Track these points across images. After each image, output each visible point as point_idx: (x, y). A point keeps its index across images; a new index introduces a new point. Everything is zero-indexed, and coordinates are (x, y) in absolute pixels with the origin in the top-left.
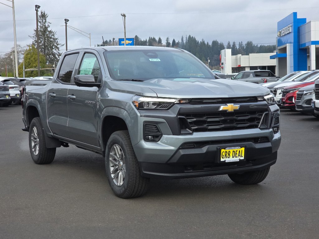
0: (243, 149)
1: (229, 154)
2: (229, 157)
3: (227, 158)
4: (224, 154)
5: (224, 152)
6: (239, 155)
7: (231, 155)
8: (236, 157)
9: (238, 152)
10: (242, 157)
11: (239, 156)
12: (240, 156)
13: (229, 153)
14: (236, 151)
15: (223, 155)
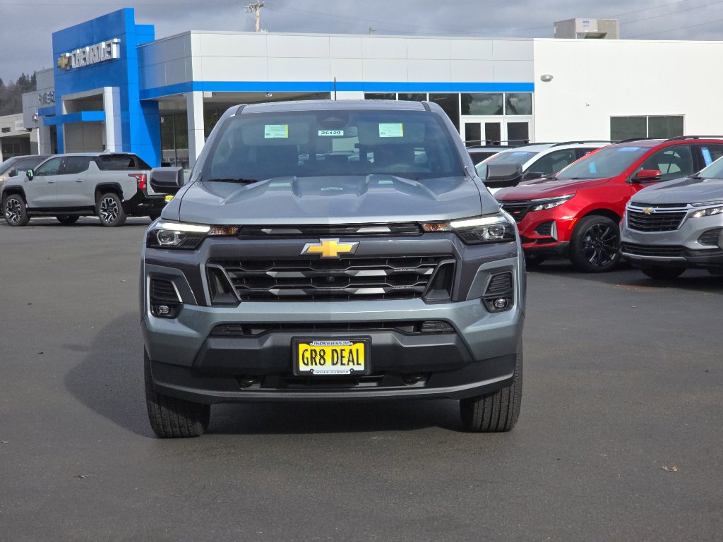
0: (361, 346)
1: (322, 357)
2: (322, 361)
3: (316, 364)
4: (308, 355)
5: (307, 350)
6: (351, 359)
7: (328, 357)
8: (342, 364)
9: (346, 354)
10: (358, 364)
11: (351, 363)
12: (353, 361)
13: (322, 354)
14: (342, 350)
15: (307, 358)
